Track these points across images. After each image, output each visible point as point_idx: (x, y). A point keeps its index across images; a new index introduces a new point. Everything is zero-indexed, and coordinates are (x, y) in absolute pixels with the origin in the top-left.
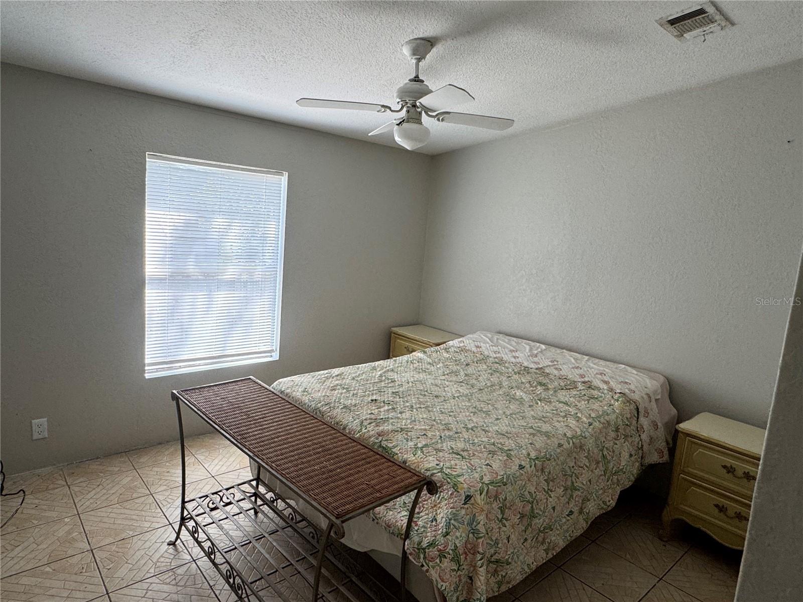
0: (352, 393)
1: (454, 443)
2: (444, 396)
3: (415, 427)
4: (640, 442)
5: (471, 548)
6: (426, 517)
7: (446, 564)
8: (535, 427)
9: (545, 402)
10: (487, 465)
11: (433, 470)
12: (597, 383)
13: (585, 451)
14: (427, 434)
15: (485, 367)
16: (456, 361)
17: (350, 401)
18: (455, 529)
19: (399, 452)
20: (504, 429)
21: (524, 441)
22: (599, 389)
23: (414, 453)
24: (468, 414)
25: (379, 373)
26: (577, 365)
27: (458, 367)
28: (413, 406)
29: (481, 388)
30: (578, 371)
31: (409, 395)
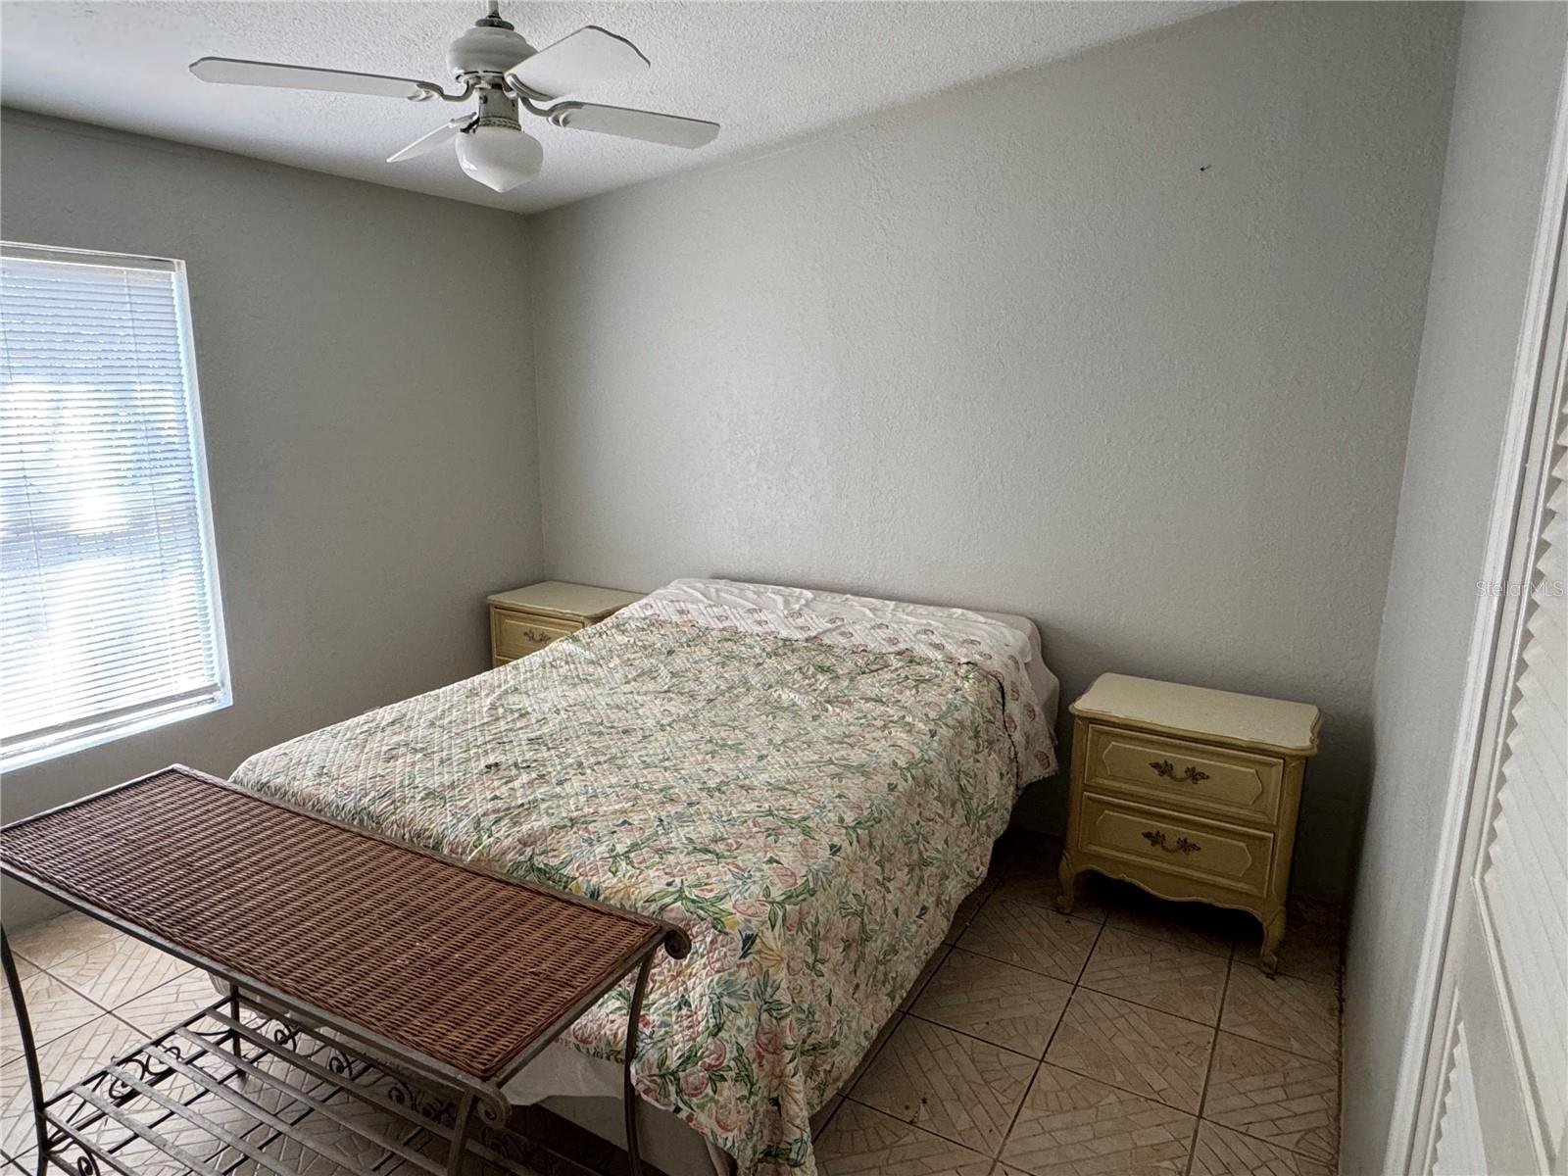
0: (436, 757)
1: (692, 828)
2: (642, 729)
3: (601, 810)
4: (1013, 748)
5: (767, 1042)
6: (663, 1001)
7: (726, 1093)
8: (837, 759)
9: (840, 705)
10: (771, 861)
11: (663, 897)
12: (922, 650)
13: (933, 787)
14: (630, 821)
15: (706, 651)
16: (645, 647)
17: (436, 778)
18: (733, 1014)
19: (577, 874)
20: (782, 775)
21: (826, 793)
22: (928, 662)
23: (613, 869)
24: (700, 757)
25: (488, 701)
26: (879, 621)
27: (653, 661)
28: (582, 763)
29: (711, 697)
30: (882, 633)
31: (567, 740)
